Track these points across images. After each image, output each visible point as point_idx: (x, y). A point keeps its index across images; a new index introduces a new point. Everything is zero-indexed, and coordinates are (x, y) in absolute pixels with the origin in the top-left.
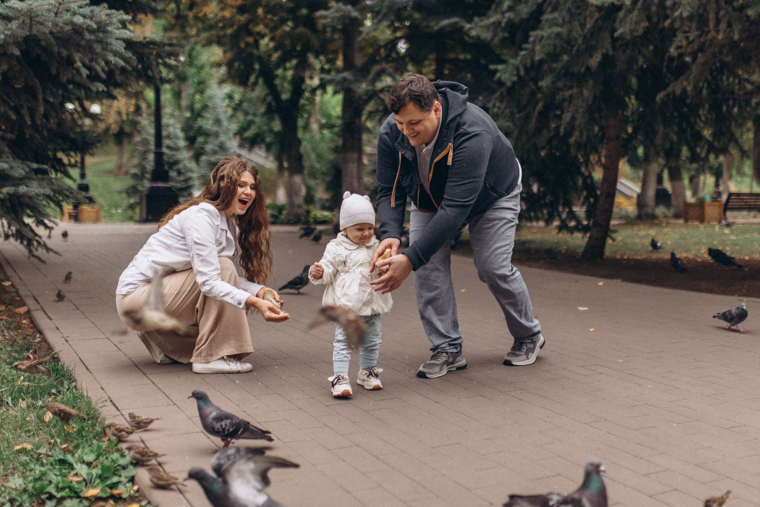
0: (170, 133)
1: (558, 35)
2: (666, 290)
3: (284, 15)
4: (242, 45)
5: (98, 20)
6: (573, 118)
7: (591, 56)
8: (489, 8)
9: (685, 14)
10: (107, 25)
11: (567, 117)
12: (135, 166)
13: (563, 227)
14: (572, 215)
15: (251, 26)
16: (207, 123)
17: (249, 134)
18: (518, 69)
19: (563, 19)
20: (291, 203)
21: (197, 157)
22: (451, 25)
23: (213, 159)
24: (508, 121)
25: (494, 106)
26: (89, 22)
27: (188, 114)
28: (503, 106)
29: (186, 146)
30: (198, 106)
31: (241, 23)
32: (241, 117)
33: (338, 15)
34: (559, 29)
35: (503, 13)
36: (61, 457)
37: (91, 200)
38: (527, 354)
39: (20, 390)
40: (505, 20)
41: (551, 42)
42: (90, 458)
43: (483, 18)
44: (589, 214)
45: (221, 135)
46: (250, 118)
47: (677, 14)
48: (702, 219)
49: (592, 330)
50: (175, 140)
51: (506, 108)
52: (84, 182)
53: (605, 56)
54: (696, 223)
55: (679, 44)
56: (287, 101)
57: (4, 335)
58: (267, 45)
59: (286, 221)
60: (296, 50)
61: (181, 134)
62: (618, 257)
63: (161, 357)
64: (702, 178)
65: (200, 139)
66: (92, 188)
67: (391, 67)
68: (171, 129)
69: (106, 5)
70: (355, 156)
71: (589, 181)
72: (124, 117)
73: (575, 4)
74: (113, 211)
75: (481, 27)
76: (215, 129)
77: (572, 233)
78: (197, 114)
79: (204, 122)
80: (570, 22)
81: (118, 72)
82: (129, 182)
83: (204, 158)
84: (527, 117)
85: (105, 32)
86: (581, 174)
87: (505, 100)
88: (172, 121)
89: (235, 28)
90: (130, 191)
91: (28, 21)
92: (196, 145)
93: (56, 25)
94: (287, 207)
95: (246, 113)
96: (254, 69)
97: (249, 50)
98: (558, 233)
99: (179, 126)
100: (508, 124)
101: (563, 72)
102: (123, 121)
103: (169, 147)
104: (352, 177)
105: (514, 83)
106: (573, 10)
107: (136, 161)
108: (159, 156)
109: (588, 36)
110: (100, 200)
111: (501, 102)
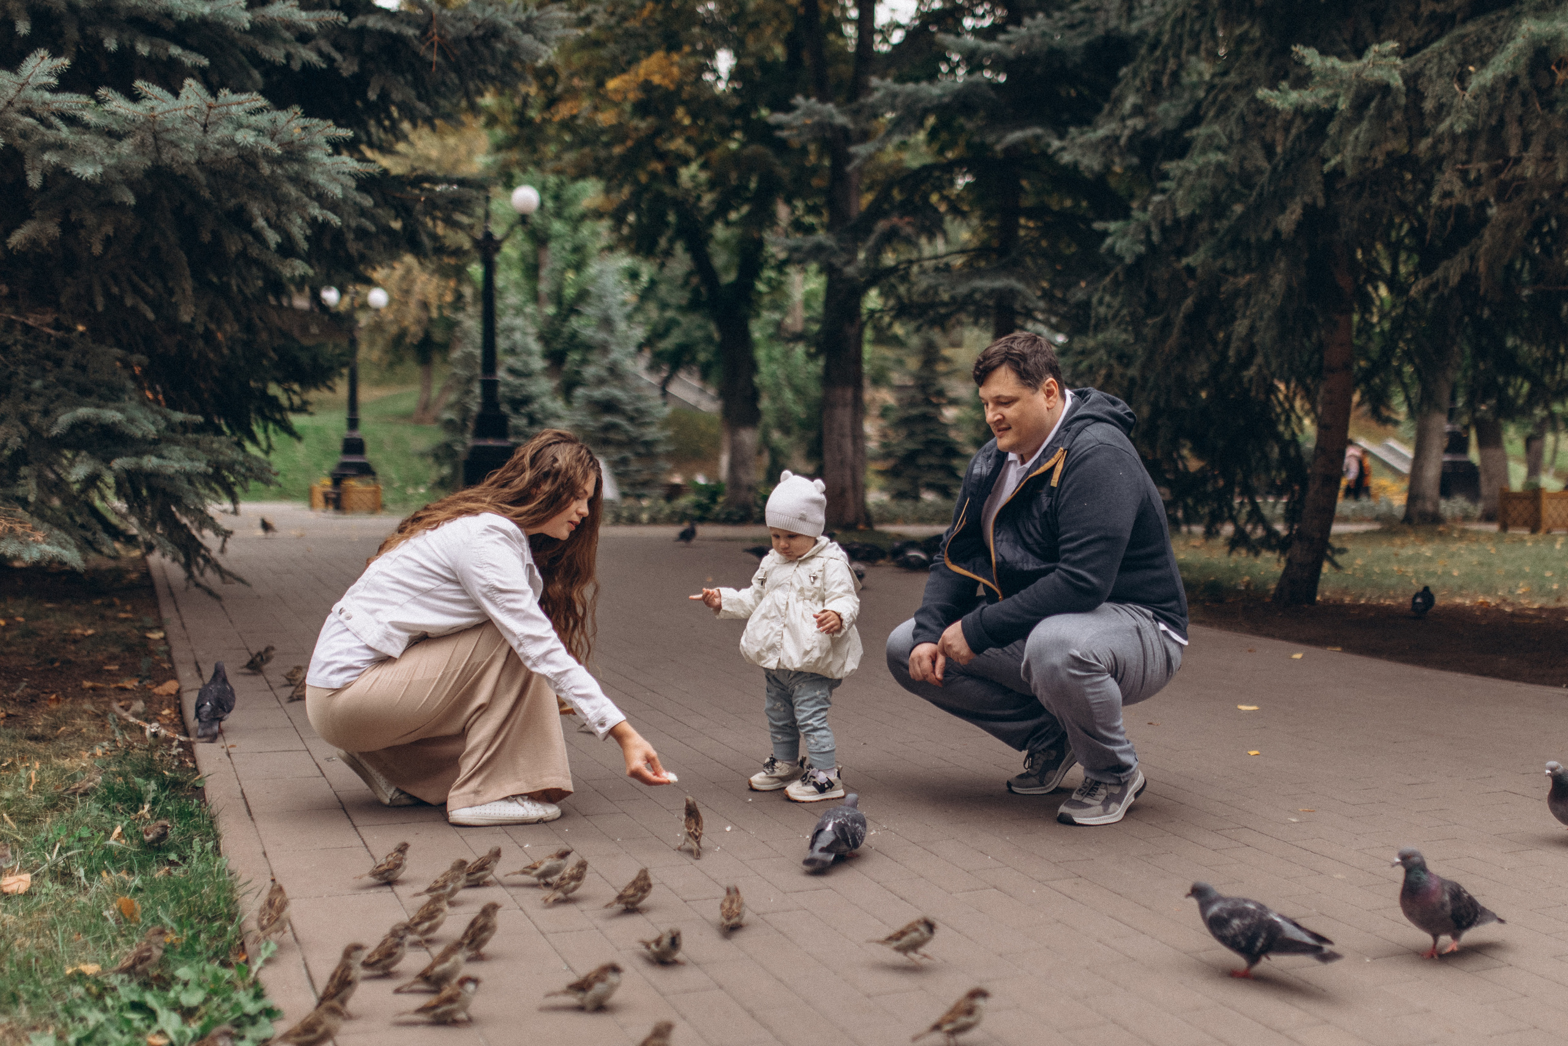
0: (515, 344)
1: (1220, 167)
2: (1426, 672)
3: (723, 119)
4: (643, 178)
5: (287, 138)
6: (1252, 330)
7: (1283, 209)
8: (1098, 109)
9: (1459, 129)
10: (306, 148)
11: (1241, 327)
12: (450, 406)
13: (1239, 541)
14: (1256, 515)
15: (658, 141)
16: (584, 326)
17: (667, 344)
18: (1149, 233)
19: (1230, 138)
20: (735, 482)
21: (567, 390)
22: (1025, 142)
23: (598, 393)
24: (1126, 331)
25: (1101, 302)
26: (267, 142)
27: (550, 310)
28: (1116, 303)
29: (546, 369)
30: (570, 292)
31: (642, 134)
32: (653, 311)
33: (809, 121)
34: (1221, 157)
35: (1123, 119)
36: (135, 997)
37: (365, 470)
38: (1106, 803)
39: (108, 853)
40: (1127, 132)
41: (1208, 181)
42: (192, 998)
43: (1086, 129)
44: (1291, 515)
45: (613, 347)
46: (669, 314)
47: (1443, 127)
48: (1535, 525)
49: (1252, 753)
50: (524, 357)
51: (1122, 306)
52: (357, 434)
53: (1309, 210)
54: (1524, 532)
55: (1447, 187)
56: (731, 286)
57: (115, 741)
58: (693, 177)
59: (723, 516)
60: (747, 188)
61: (536, 346)
62: (1347, 600)
63: (392, 791)
64: (1550, 438)
65: (574, 356)
66: (369, 446)
67: (909, 223)
68: (517, 336)
69: (297, 109)
70: (849, 394)
71: (1292, 452)
72: (435, 314)
73: (1253, 106)
74: (410, 491)
75: (1081, 146)
76: (601, 336)
77: (1257, 554)
78: (569, 309)
79: (583, 321)
80: (1242, 141)
81: (351, 236)
82: (441, 437)
83: (580, 392)
84: (1167, 325)
85: (303, 161)
86: (1278, 437)
87: (1121, 291)
88: (519, 322)
89: (630, 143)
90: (440, 453)
91: (151, 140)
92: (566, 367)
93: (202, 148)
94: (727, 488)
95: (664, 306)
96: (667, 224)
97: (656, 186)
98: (1230, 553)
99: (532, 330)
100: (1124, 336)
101: (1227, 239)
102: (431, 320)
103: (512, 371)
104: (843, 436)
105: (1140, 259)
106: (1250, 118)
107: (452, 397)
108: (490, 386)
109: (1280, 168)
110: (386, 469)
111: (1114, 294)
